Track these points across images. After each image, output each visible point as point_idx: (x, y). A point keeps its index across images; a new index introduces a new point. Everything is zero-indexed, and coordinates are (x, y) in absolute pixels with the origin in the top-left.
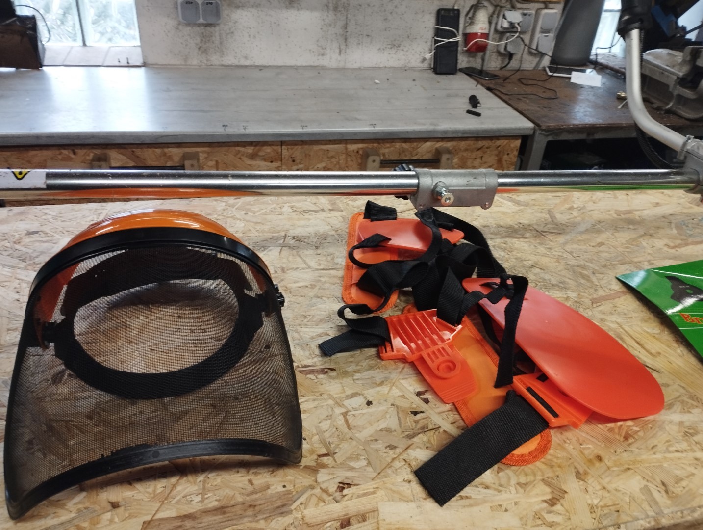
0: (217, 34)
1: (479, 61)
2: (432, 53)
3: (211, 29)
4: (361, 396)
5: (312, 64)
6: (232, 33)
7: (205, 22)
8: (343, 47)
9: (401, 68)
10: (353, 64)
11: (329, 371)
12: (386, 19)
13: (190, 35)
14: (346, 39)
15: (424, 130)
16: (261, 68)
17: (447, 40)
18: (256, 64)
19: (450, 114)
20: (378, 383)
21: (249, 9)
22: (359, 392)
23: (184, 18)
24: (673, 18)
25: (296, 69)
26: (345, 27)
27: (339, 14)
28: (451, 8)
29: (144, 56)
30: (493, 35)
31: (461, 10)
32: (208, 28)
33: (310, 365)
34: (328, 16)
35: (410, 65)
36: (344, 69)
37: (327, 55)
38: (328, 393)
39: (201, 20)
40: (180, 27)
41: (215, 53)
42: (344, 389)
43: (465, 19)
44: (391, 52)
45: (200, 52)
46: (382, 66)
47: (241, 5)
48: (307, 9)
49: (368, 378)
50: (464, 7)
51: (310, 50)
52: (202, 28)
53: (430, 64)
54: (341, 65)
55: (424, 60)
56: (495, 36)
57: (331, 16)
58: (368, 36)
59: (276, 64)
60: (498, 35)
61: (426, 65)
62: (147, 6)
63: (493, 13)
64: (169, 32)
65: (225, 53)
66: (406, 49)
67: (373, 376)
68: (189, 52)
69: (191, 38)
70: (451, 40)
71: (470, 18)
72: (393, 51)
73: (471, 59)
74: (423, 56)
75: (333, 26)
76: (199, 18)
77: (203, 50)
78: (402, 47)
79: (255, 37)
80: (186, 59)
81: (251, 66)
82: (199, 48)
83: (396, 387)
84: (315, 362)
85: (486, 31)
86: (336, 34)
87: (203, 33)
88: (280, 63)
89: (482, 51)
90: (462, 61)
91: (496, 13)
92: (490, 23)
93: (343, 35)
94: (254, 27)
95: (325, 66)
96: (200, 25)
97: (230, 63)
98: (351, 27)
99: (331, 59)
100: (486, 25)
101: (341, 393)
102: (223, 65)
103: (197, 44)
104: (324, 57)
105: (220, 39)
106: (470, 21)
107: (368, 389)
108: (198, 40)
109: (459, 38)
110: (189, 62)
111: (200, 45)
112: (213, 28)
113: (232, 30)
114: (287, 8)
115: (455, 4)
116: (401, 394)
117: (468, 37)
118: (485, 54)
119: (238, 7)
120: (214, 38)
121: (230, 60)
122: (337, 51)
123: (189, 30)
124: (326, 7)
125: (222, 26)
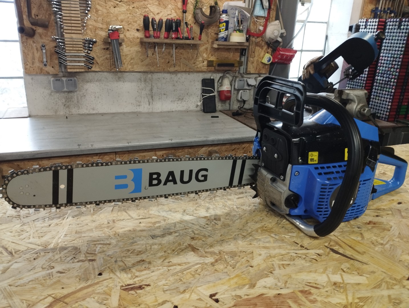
0: (75, 97)
1: (227, 105)
2: (202, 102)
3: (72, 94)
4: (169, 302)
5: (134, 111)
6: (85, 96)
7: (68, 90)
8: (151, 101)
9: (185, 111)
10: (157, 110)
11: (145, 287)
12: (174, 85)
13: (58, 98)
14: (152, 97)
15: (200, 140)
16: (102, 114)
17: (209, 95)
18: (100, 112)
19: (215, 132)
20: (182, 291)
21: (95, 83)
22: (168, 300)
23: (54, 88)
24: (325, 79)
25: (124, 114)
26: (151, 90)
27: (147, 84)
28: (210, 78)
29: (30, 112)
30: (234, 91)
31: (215, 79)
32: (70, 94)
33: (131, 283)
34: (141, 84)
35: (190, 109)
36: (152, 113)
37: (142, 105)
38: (145, 303)
39: (65, 89)
40: (53, 94)
41: (74, 107)
42: (156, 299)
43: (218, 84)
44: (178, 103)
45: (65, 108)
46: (174, 110)
47: (89, 80)
48: (129, 82)
49: (174, 289)
50: (216, 77)
51: (132, 103)
52: (66, 94)
53: (201, 108)
54: (150, 111)
55: (197, 106)
56: (235, 92)
57: (143, 85)
58: (165, 94)
59: (111, 112)
60: (236, 92)
61: (199, 109)
62: (32, 83)
63: (232, 80)
64: (45, 97)
65: (80, 107)
66: (186, 101)
67: (178, 287)
68: (58, 108)
69: (59, 100)
70: (210, 95)
71: (220, 83)
72: (180, 102)
73: (223, 104)
74: (197, 104)
75: (144, 90)
76: (64, 88)
77: (66, 106)
78: (184, 100)
79: (98, 97)
80: (56, 112)
81: (97, 114)
82: (64, 105)
83: (195, 292)
84: (135, 282)
85: (230, 89)
86: (146, 94)
87: (67, 97)
88: (114, 111)
89: (229, 100)
90: (219, 106)
91: (234, 80)
92: (231, 85)
93: (150, 94)
94: (98, 92)
95: (141, 112)
96: (64, 92)
97: (84, 113)
98: (155, 90)
99: (144, 107)
100: (229, 86)
101: (154, 302)
102: (79, 114)
103: (63, 103)
104: (140, 107)
105: (77, 99)
106: (220, 85)
107: (174, 297)
108: (64, 100)
109: (216, 93)
110: (58, 113)
111: (65, 103)
112: (73, 94)
113: (84, 94)
114: (117, 81)
115: (211, 76)
116: (199, 298)
117: (220, 93)
118: (230, 102)
119: (88, 82)
120: (73, 99)
121: (83, 111)
122: (148, 103)
123: (58, 95)
124: (139, 80)
125: (78, 92)
